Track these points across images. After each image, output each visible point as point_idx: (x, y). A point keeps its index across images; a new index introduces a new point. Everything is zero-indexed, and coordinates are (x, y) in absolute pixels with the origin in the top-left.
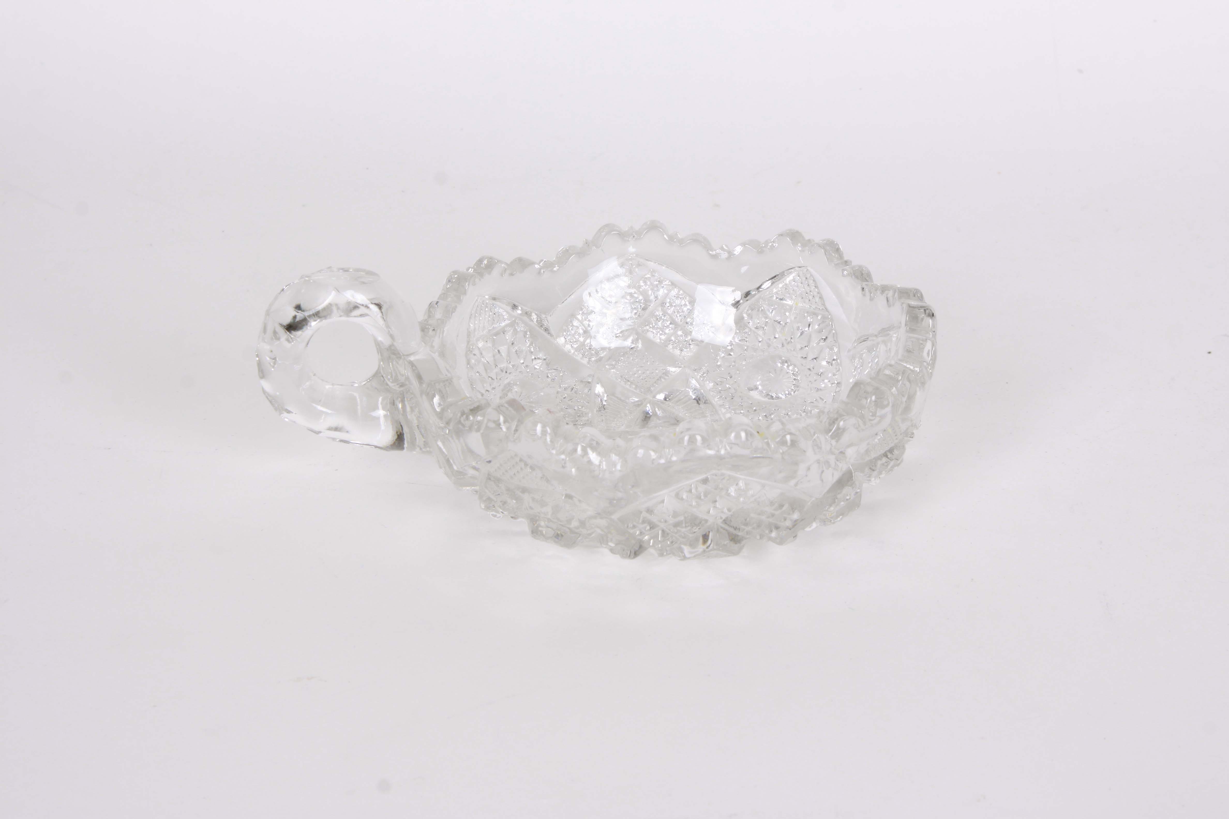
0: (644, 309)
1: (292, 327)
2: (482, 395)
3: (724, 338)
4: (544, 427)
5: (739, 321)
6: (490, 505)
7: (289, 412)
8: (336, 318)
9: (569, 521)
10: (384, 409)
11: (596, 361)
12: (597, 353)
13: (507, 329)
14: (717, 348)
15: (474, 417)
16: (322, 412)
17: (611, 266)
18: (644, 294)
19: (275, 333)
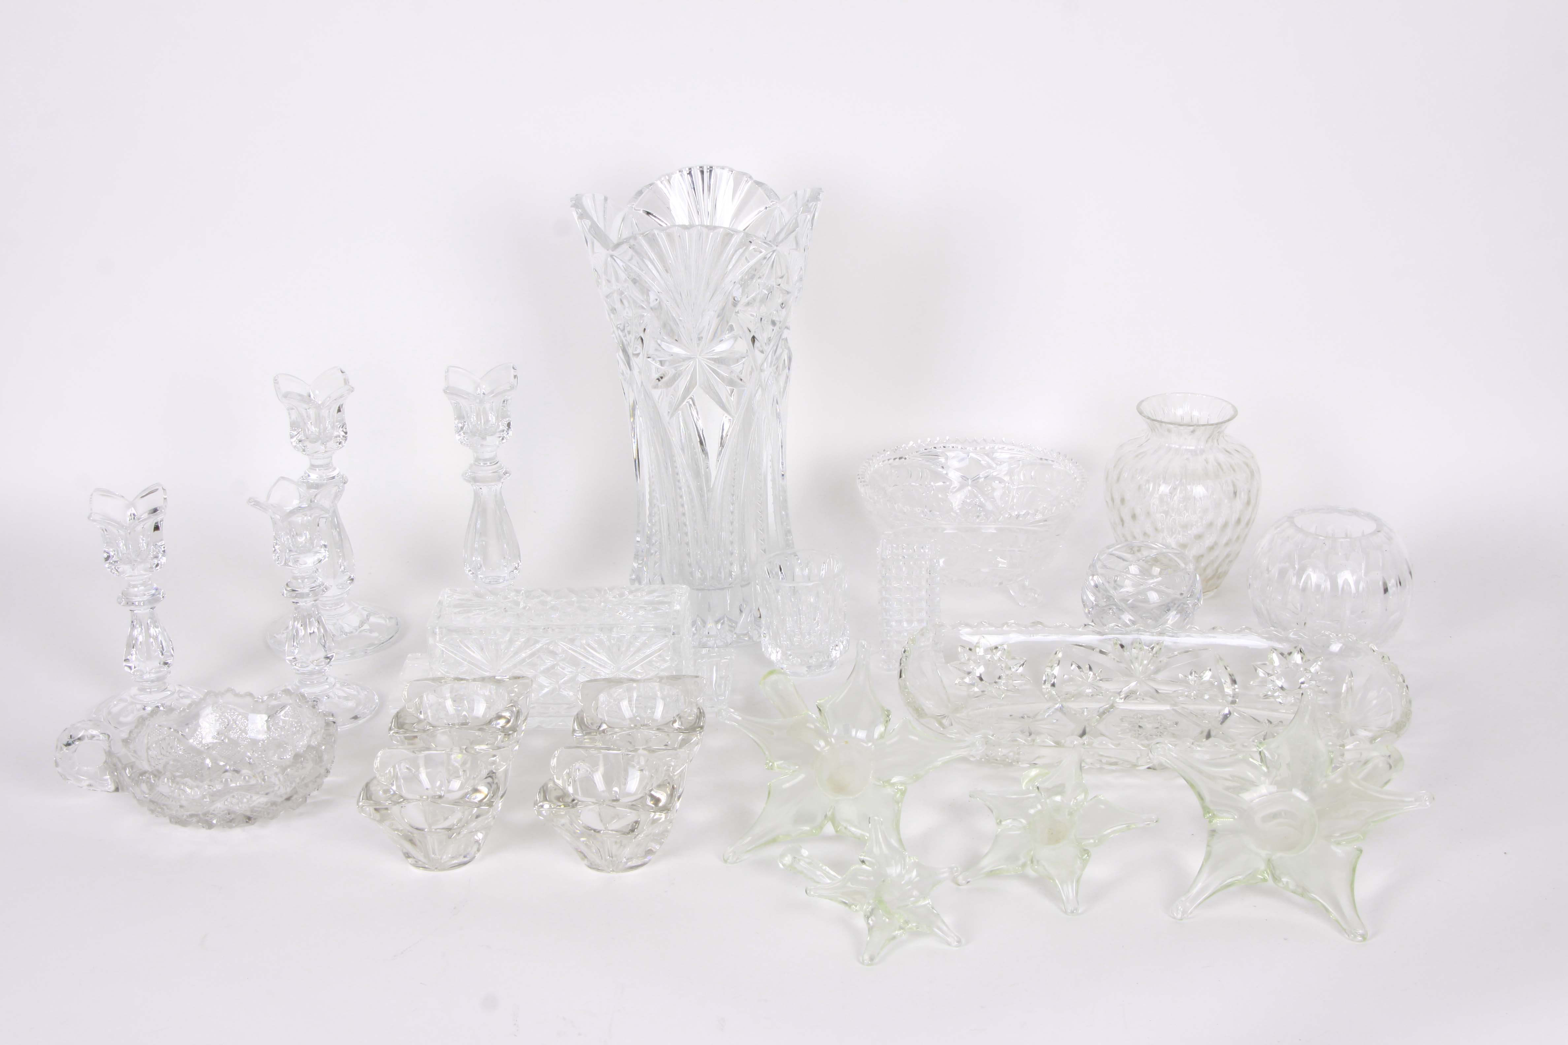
0: (228, 725)
1: (68, 744)
2: (154, 767)
3: (262, 737)
4: (168, 779)
5: (269, 728)
6: (152, 811)
7: (68, 780)
8: (86, 741)
9: (183, 816)
10: (109, 775)
11: (207, 749)
12: (208, 745)
13: (167, 737)
14: (259, 741)
15: (142, 777)
16: (83, 779)
17: (209, 710)
18: (227, 719)
19: (61, 748)
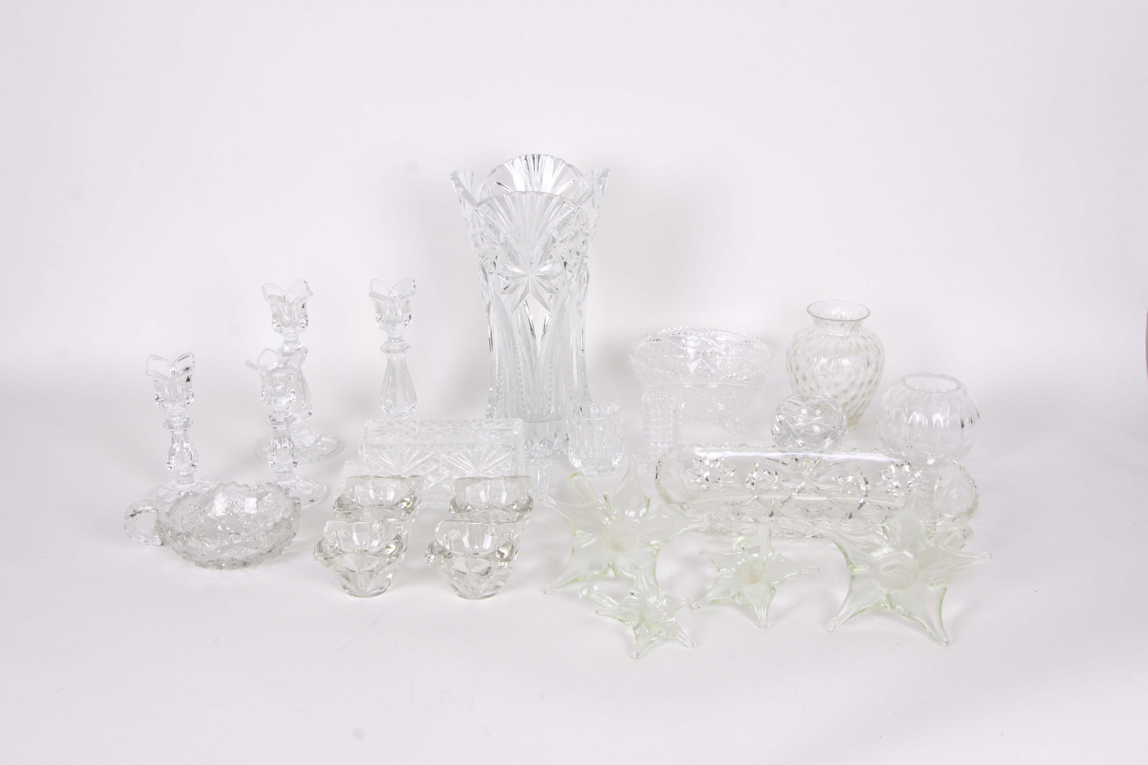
0: (232, 504)
1: (132, 515)
2: (186, 530)
3: (253, 512)
4: (194, 538)
5: (258, 507)
6: (185, 558)
7: (132, 538)
8: (143, 513)
9: (204, 561)
10: (158, 535)
11: (219, 519)
12: (220, 517)
13: (194, 512)
14: (251, 515)
15: (178, 536)
16: (141, 537)
17: (220, 495)
18: (232, 500)
19: (128, 518)
